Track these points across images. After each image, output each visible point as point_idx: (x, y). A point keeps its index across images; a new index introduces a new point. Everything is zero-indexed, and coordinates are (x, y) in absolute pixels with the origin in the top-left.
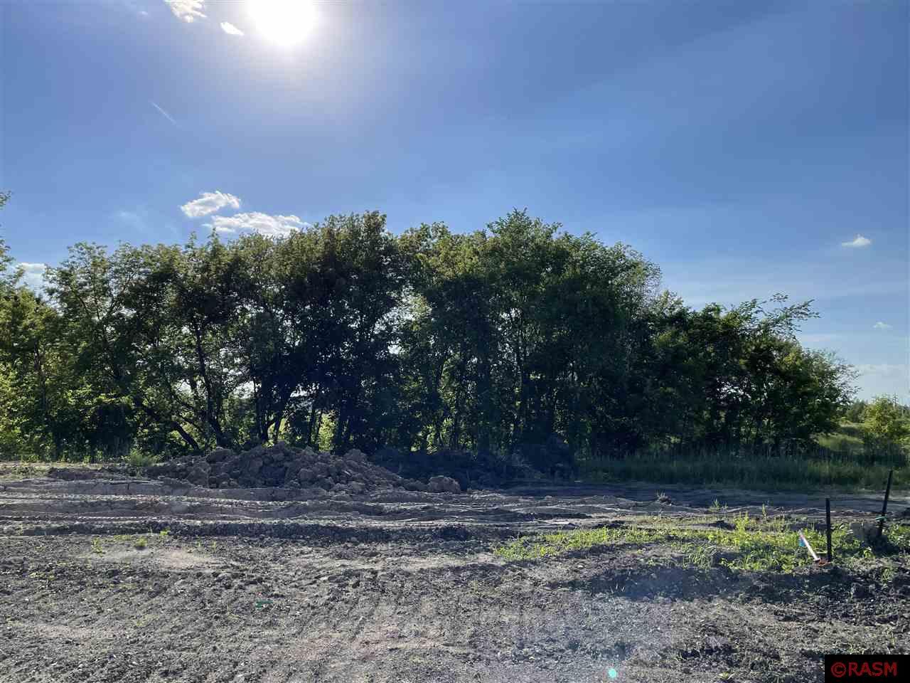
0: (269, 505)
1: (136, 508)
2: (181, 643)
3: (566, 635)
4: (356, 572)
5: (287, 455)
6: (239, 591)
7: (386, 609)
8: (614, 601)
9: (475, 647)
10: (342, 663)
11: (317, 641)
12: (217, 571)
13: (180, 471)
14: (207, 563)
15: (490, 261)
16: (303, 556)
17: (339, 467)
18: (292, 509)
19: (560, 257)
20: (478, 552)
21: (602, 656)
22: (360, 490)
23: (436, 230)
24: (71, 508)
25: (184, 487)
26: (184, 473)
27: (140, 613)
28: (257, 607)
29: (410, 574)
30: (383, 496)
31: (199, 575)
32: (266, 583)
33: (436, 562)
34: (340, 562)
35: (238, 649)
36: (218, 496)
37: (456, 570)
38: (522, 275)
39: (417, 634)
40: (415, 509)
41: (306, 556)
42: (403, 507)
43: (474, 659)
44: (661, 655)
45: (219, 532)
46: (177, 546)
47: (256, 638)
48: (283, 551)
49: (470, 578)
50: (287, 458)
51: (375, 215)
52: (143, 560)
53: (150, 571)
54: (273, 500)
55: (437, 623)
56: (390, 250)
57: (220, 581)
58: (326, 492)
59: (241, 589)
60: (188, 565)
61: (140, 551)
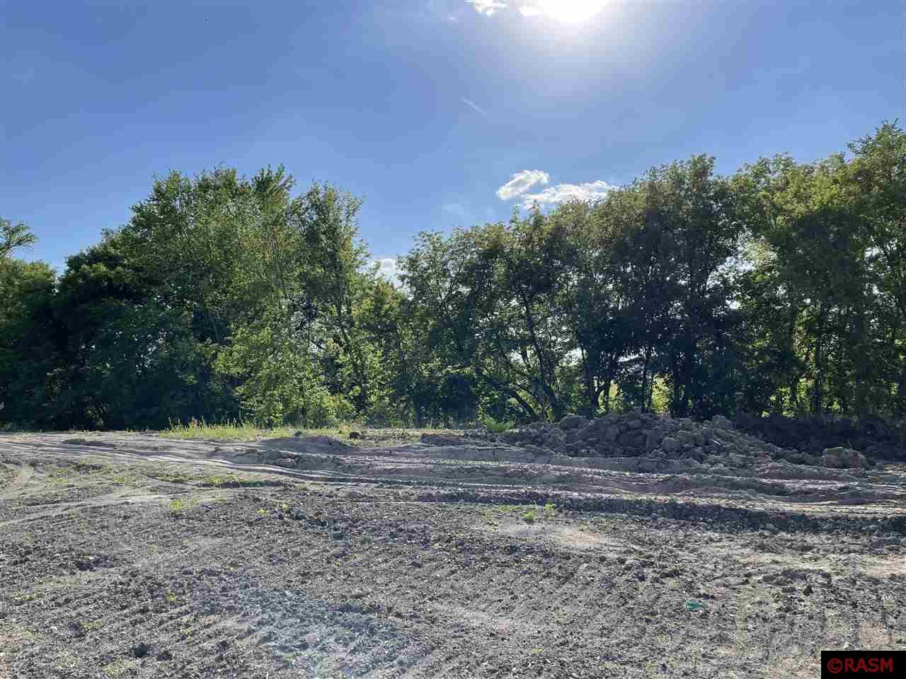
0: (641, 477)
1: (507, 475)
2: (619, 653)
5: (644, 421)
6: (657, 585)
12: (622, 557)
13: (535, 438)
14: (606, 545)
16: (714, 544)
17: (707, 436)
18: (669, 482)
24: (450, 474)
25: (544, 454)
26: (540, 440)
27: (556, 603)
28: (691, 610)
30: (773, 471)
31: (603, 559)
32: (684, 577)
34: (766, 558)
36: (582, 465)
40: (829, 489)
41: (718, 544)
42: (811, 486)
45: (604, 508)
46: (566, 522)
47: (711, 658)
48: (686, 536)
51: (701, 159)
52: (538, 536)
53: (548, 549)
54: (642, 471)
56: (722, 194)
57: (628, 568)
58: (699, 464)
59: (657, 582)
60: (587, 546)
61: (530, 525)
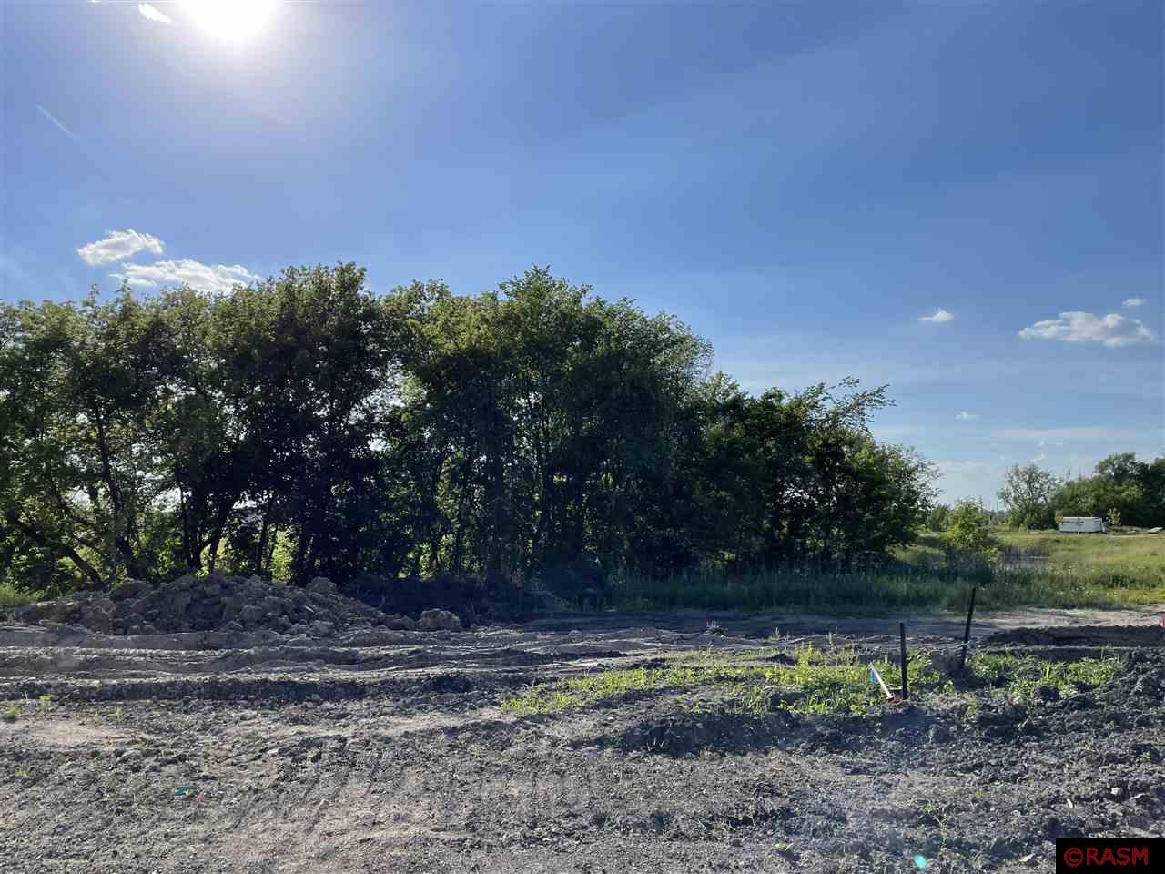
0: (198, 656)
2: (68, 848)
3: (590, 807)
4: (318, 741)
5: (225, 587)
6: (152, 774)
7: (357, 787)
8: (650, 760)
9: (474, 830)
10: (294, 864)
11: (260, 836)
12: (120, 749)
13: (71, 612)
14: (107, 738)
15: (503, 331)
16: (244, 722)
17: (299, 602)
18: (230, 659)
19: (590, 328)
20: (482, 706)
21: (635, 832)
22: (327, 631)
23: (432, 289)
25: (75, 634)
26: (77, 615)
27: (9, 809)
28: (177, 794)
29: (390, 739)
30: (358, 638)
31: (95, 754)
32: (191, 762)
33: (426, 722)
34: (296, 728)
35: (148, 852)
36: (126, 645)
37: (453, 731)
38: (543, 349)
39: (397, 818)
40: (401, 654)
41: (249, 722)
42: (384, 652)
43: (472, 846)
44: (706, 825)
45: (125, 695)
46: (64, 717)
47: (173, 837)
48: (216, 717)
49: (469, 740)
50: (226, 592)
51: (350, 268)
52: (15, 737)
53: (24, 751)
54: (205, 648)
55: (424, 802)
56: (371, 314)
57: (125, 761)
58: (279, 635)
59: (154, 771)
60: (80, 741)
61: (10, 724)
